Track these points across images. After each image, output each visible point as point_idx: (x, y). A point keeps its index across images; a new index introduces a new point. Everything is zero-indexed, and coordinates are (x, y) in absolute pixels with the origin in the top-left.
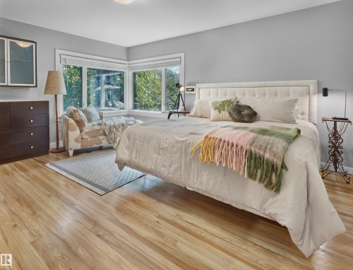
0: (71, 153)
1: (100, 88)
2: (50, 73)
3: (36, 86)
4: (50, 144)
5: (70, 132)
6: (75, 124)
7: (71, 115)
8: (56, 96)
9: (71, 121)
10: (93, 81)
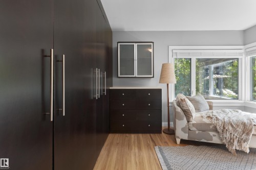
0: (178, 141)
1: (208, 78)
2: (164, 66)
3: (153, 77)
4: (163, 123)
5: (177, 121)
6: (182, 113)
7: (179, 104)
8: (168, 85)
9: (179, 109)
10: (202, 71)
